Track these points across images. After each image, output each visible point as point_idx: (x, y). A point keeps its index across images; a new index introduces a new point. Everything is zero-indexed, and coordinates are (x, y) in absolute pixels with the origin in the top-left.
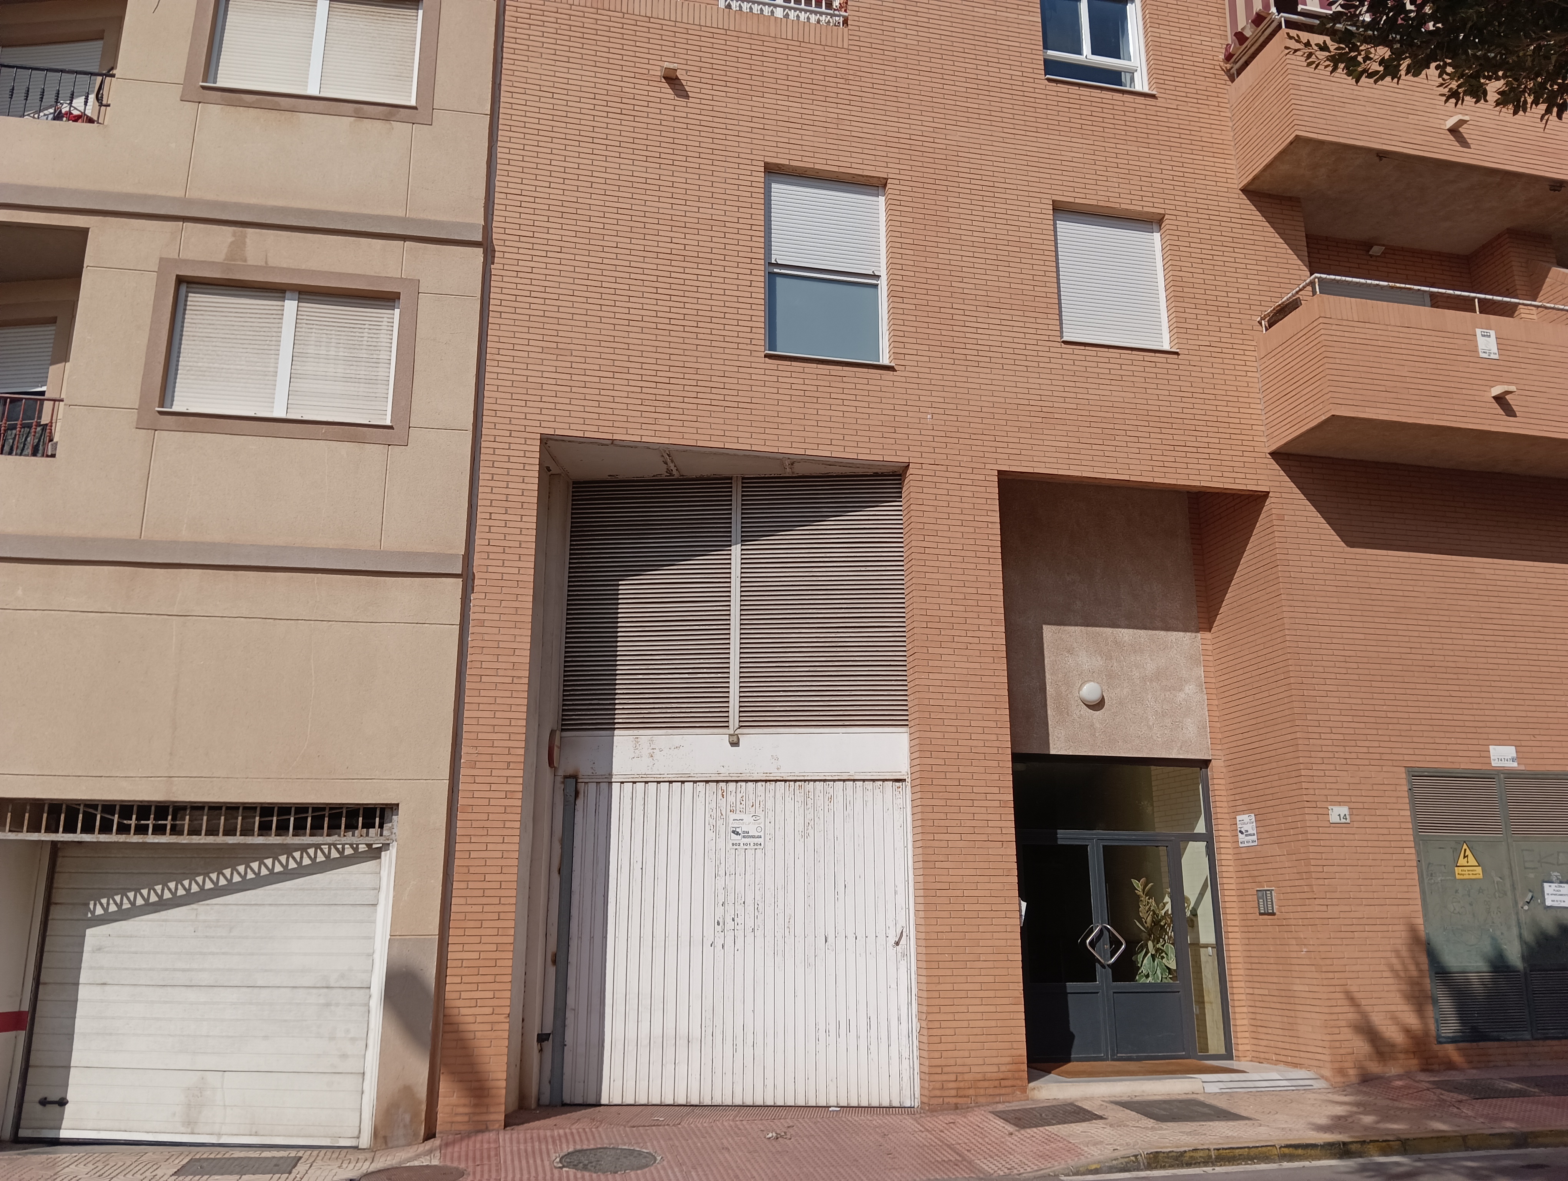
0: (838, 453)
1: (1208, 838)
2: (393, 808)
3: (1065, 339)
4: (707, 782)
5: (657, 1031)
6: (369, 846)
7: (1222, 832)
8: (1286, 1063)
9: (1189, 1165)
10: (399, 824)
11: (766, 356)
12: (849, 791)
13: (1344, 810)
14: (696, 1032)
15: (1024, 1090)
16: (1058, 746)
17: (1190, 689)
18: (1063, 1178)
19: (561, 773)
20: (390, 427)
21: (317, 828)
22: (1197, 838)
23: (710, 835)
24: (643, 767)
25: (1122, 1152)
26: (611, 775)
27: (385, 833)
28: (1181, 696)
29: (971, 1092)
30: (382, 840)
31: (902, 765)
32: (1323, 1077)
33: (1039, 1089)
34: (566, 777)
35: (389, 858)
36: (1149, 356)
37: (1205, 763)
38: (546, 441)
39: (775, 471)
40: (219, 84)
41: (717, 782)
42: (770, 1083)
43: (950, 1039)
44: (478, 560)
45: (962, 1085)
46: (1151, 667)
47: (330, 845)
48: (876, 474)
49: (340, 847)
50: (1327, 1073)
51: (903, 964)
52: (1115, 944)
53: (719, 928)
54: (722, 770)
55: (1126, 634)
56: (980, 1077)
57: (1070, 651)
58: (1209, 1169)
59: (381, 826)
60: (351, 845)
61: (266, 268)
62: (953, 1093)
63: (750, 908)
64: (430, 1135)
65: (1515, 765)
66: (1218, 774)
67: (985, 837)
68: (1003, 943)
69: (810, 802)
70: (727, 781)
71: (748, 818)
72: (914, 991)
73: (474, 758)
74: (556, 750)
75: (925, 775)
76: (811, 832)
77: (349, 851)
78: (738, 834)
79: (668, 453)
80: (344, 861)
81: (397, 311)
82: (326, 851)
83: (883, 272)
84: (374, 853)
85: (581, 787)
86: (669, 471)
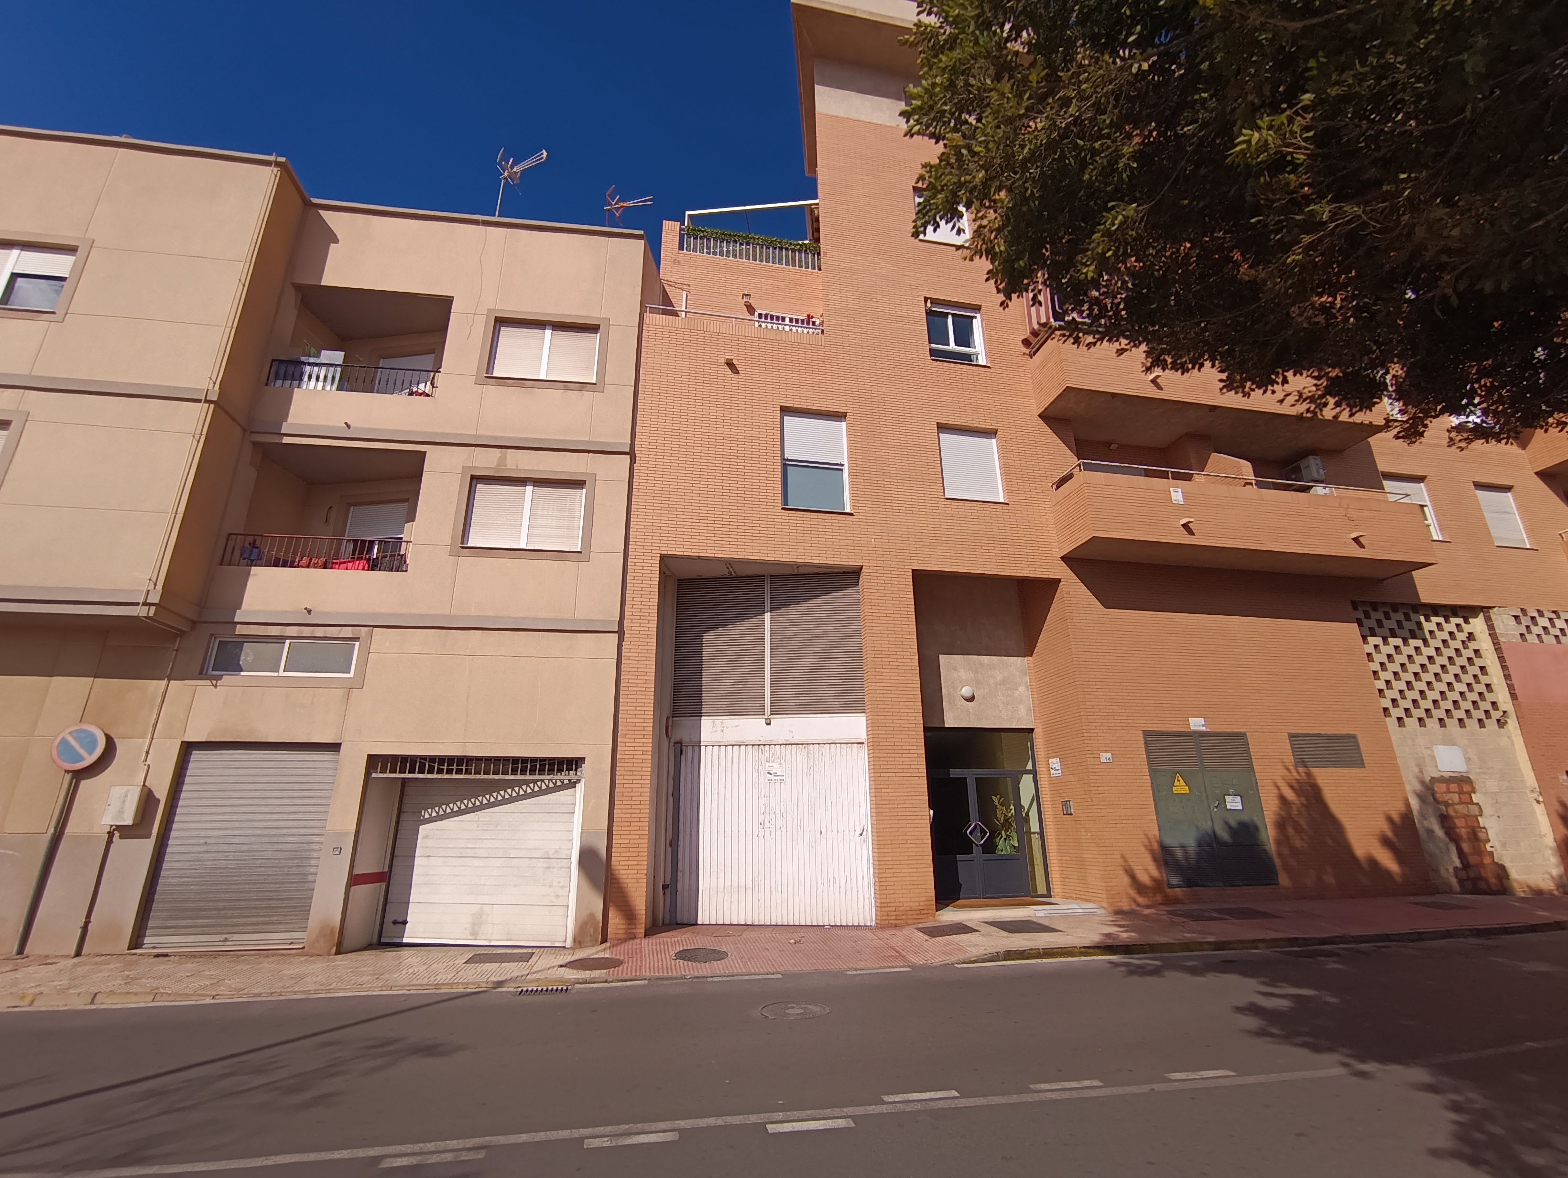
0: (823, 561)
1: (1034, 772)
2: (582, 760)
3: (947, 497)
4: (753, 745)
5: (728, 884)
6: (570, 780)
7: (1041, 769)
8: (1081, 899)
9: (1028, 958)
10: (585, 768)
11: (783, 509)
12: (833, 750)
13: (1109, 755)
14: (749, 884)
15: (934, 915)
16: (949, 723)
17: (1022, 689)
18: (956, 965)
19: (672, 740)
20: (580, 552)
22: (1028, 772)
23: (755, 774)
24: (717, 737)
25: (990, 950)
26: (700, 742)
27: (578, 773)
28: (1017, 693)
29: (904, 917)
30: (577, 777)
31: (862, 735)
32: (1102, 907)
33: (942, 915)
34: (675, 743)
35: (580, 787)
36: (993, 506)
37: (1031, 730)
38: (663, 557)
39: (790, 572)
40: (495, 375)
41: (759, 745)
42: (791, 913)
43: (891, 888)
44: (626, 623)
45: (898, 913)
46: (1000, 677)
47: (549, 780)
48: (844, 572)
49: (554, 781)
50: (1105, 905)
51: (865, 846)
52: (984, 833)
53: (761, 827)
54: (761, 739)
55: (985, 659)
56: (909, 908)
57: (955, 669)
58: (1039, 960)
59: (576, 770)
60: (560, 780)
61: (517, 470)
62: (894, 917)
63: (778, 816)
64: (604, 940)
65: (1204, 728)
66: (1038, 736)
67: (909, 774)
68: (920, 833)
69: (811, 756)
70: (764, 745)
71: (776, 765)
72: (871, 861)
73: (625, 732)
74: (670, 727)
75: (875, 740)
76: (812, 772)
77: (559, 783)
78: (770, 774)
79: (729, 563)
80: (557, 789)
81: (584, 490)
82: (547, 783)
83: (846, 462)
84: (572, 785)
85: (684, 748)
86: (730, 573)
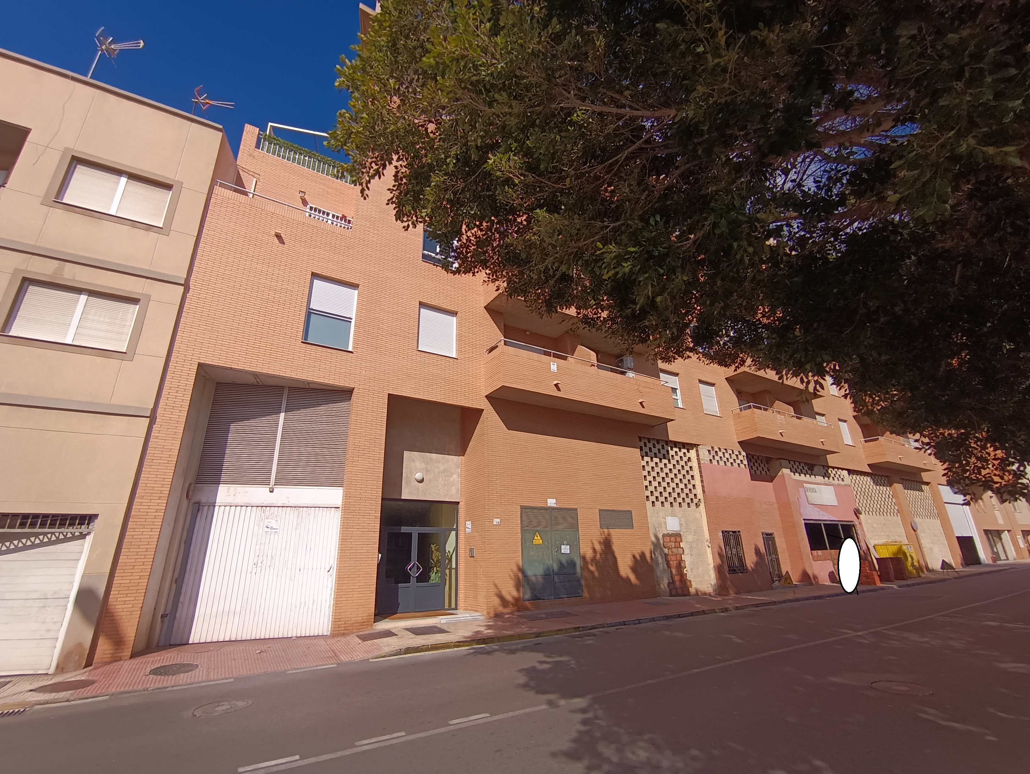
0: (326, 381)
1: (457, 530)
2: (96, 516)
3: (419, 349)
4: (258, 507)
5: (221, 609)
6: (81, 533)
7: (461, 528)
8: (474, 610)
9: (420, 652)
10: (97, 523)
11: (302, 342)
12: (317, 512)
13: (499, 520)
14: (238, 610)
15: (372, 626)
16: (406, 495)
17: (455, 476)
18: (371, 660)
19: (192, 501)
20: (125, 353)
21: (52, 525)
22: (454, 530)
23: (256, 528)
24: (230, 500)
25: (397, 648)
26: (215, 503)
27: (90, 527)
28: (452, 479)
29: (351, 628)
30: (88, 530)
31: (339, 502)
32: (484, 615)
33: (377, 625)
34: (194, 503)
35: (89, 539)
36: (447, 359)
37: (458, 503)
38: (200, 365)
39: (302, 386)
40: (64, 201)
41: (262, 507)
42: (268, 629)
43: (344, 608)
44: (160, 411)
45: (347, 625)
46: (442, 468)
47: (60, 533)
48: (342, 391)
49: (65, 533)
50: (485, 613)
51: (330, 579)
52: (418, 568)
53: (255, 566)
54: (265, 502)
55: (434, 456)
56: (354, 622)
57: (413, 461)
58: (427, 653)
59: (88, 524)
60: (71, 533)
61: (74, 280)
62: (343, 628)
63: (269, 558)
64: (89, 663)
65: (555, 505)
66: (462, 507)
67: (367, 530)
68: (370, 570)
69: (300, 515)
70: (266, 507)
71: (273, 521)
72: (333, 589)
73: (143, 494)
74: (190, 492)
75: (346, 506)
76: (299, 527)
77: (69, 535)
78: (268, 528)
79: (256, 375)
80: (66, 540)
81: (138, 306)
82: (57, 535)
83: (354, 317)
84: (83, 536)
85: (201, 507)
86: (257, 382)
